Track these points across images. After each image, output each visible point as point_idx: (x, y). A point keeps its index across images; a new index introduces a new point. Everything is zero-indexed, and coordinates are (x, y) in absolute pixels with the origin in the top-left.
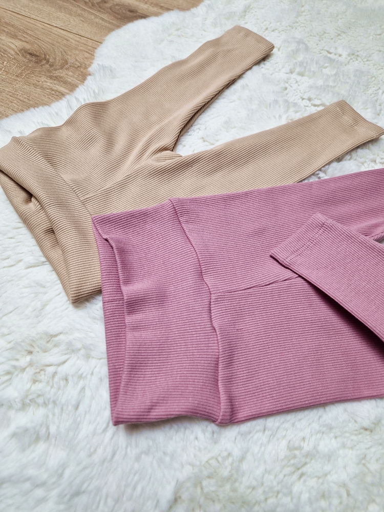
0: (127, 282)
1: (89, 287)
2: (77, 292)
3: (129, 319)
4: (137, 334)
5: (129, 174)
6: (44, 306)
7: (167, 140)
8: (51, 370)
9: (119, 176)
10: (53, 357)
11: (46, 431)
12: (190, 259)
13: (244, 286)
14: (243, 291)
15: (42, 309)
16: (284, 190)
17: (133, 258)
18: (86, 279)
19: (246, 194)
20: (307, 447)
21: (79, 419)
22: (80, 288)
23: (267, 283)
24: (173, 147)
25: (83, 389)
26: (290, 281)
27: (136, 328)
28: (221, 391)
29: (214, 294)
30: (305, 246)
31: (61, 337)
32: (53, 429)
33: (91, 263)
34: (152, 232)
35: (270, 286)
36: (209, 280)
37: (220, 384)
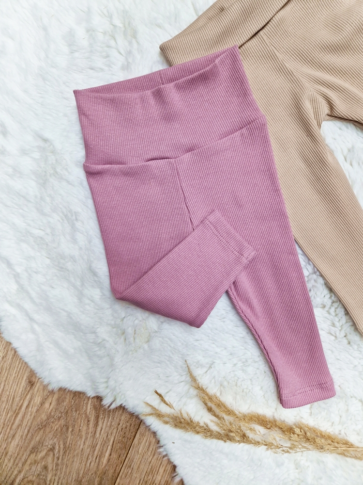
0: (179, 87)
1: (172, 56)
2: (166, 48)
3: (149, 93)
4: (138, 101)
5: (295, 74)
6: (159, 26)
7: (342, 108)
8: (112, 43)
9: (291, 65)
10: (122, 42)
11: (75, 50)
12: (203, 139)
13: (184, 185)
14: (179, 185)
15: (156, 25)
16: (285, 227)
17: (201, 89)
18: (177, 52)
19: (277, 191)
20: (78, 225)
21: (84, 71)
22: (169, 49)
23: (187, 205)
24: (334, 116)
25: (102, 70)
26: (190, 223)
27: (143, 100)
28: (104, 166)
29: (175, 161)
30: (222, 238)
31: (135, 45)
32: (76, 55)
33: (191, 54)
34: (229, 103)
35: (185, 207)
36: (187, 156)
37: (109, 165)
